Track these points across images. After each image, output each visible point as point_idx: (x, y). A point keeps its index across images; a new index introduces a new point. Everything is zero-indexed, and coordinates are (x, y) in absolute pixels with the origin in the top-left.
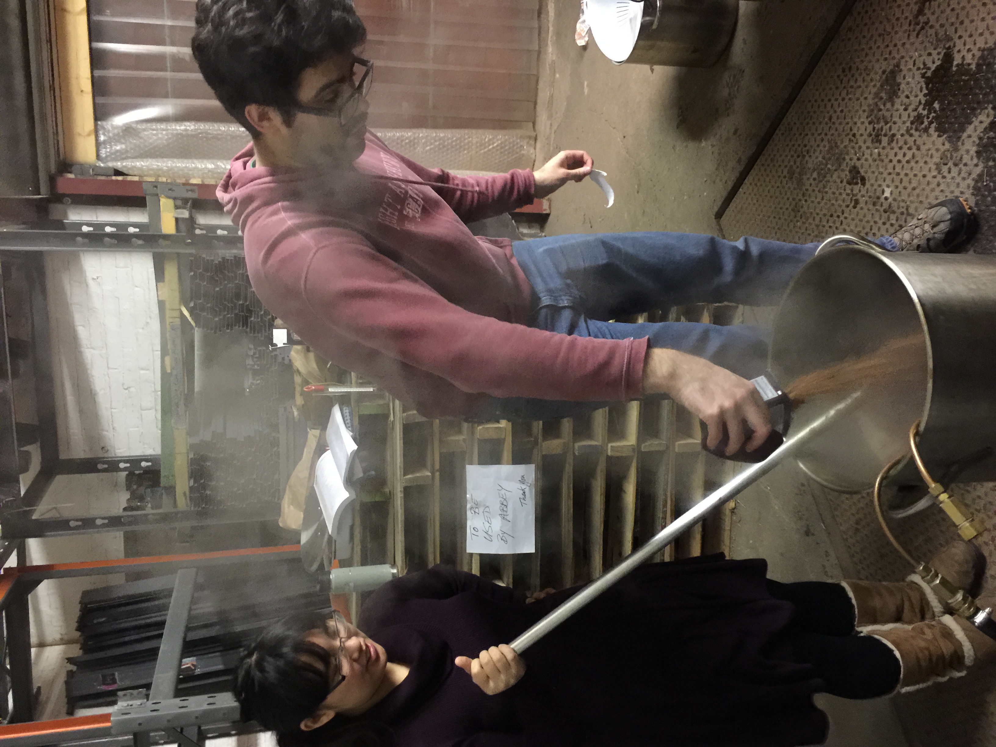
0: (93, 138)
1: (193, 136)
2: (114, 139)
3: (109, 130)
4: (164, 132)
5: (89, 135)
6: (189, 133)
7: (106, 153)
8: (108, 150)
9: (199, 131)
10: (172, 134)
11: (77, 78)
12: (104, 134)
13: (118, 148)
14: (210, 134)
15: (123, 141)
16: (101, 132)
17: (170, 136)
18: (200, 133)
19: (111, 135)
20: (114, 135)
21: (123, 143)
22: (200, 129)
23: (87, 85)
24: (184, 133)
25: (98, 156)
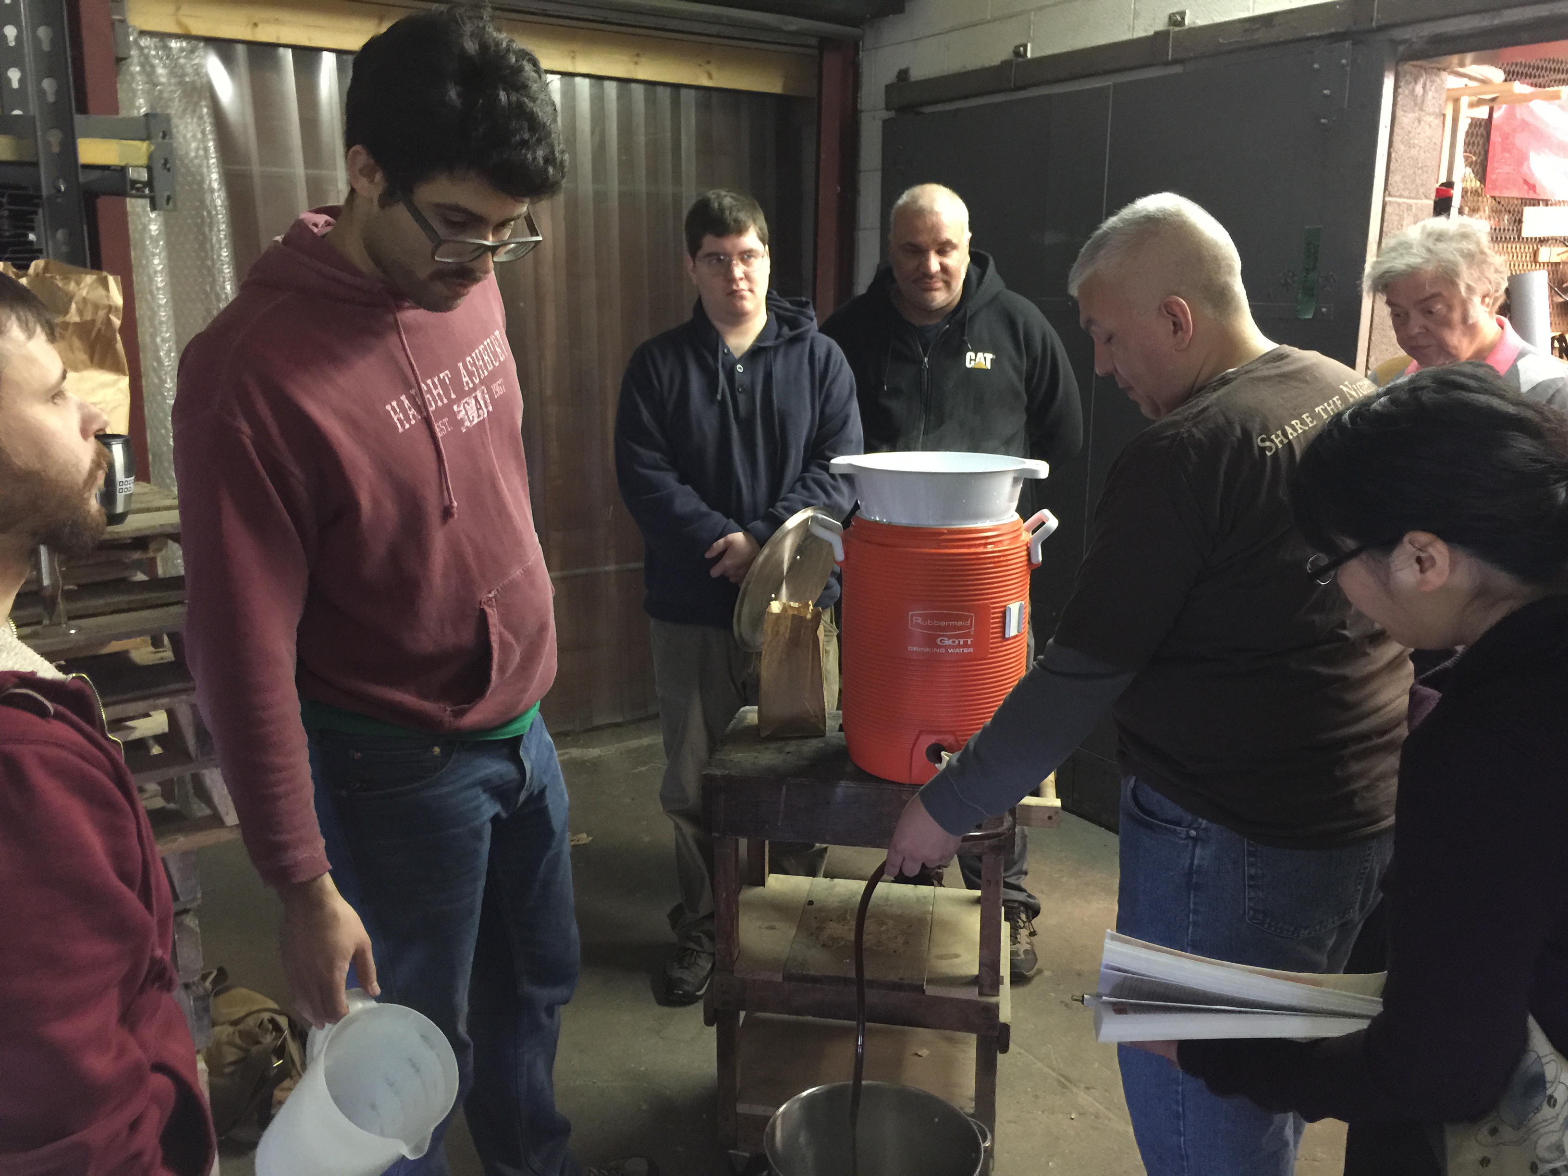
0: (175, 30)
1: (202, 201)
2: (175, 66)
3: (191, 59)
4: (201, 152)
5: (179, 23)
6: (208, 197)
7: (146, 47)
8: (153, 52)
9: (214, 213)
10: (200, 166)
11: (277, 20)
12: (182, 50)
13: (160, 71)
14: (211, 230)
15: (173, 81)
16: (184, 44)
17: (196, 161)
18: (209, 213)
19: (182, 61)
20: (182, 67)
21: (169, 79)
22: (217, 214)
23: (266, 34)
24: (206, 186)
25: (143, 33)
